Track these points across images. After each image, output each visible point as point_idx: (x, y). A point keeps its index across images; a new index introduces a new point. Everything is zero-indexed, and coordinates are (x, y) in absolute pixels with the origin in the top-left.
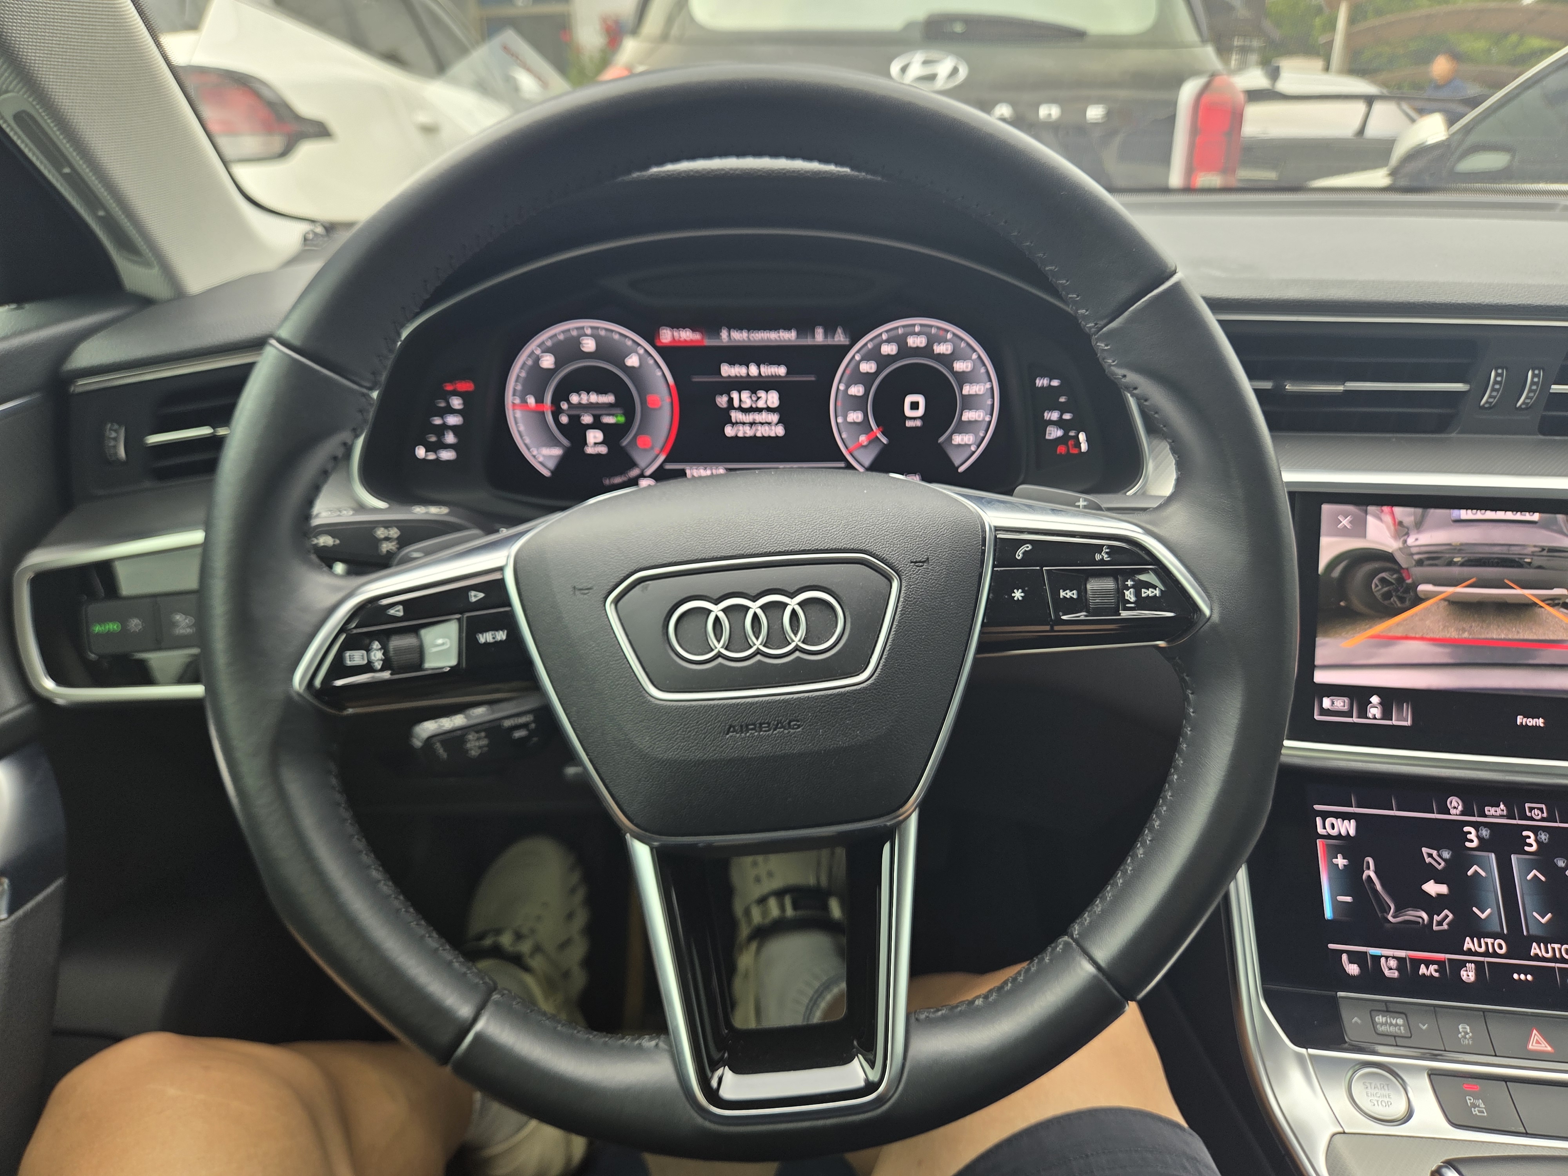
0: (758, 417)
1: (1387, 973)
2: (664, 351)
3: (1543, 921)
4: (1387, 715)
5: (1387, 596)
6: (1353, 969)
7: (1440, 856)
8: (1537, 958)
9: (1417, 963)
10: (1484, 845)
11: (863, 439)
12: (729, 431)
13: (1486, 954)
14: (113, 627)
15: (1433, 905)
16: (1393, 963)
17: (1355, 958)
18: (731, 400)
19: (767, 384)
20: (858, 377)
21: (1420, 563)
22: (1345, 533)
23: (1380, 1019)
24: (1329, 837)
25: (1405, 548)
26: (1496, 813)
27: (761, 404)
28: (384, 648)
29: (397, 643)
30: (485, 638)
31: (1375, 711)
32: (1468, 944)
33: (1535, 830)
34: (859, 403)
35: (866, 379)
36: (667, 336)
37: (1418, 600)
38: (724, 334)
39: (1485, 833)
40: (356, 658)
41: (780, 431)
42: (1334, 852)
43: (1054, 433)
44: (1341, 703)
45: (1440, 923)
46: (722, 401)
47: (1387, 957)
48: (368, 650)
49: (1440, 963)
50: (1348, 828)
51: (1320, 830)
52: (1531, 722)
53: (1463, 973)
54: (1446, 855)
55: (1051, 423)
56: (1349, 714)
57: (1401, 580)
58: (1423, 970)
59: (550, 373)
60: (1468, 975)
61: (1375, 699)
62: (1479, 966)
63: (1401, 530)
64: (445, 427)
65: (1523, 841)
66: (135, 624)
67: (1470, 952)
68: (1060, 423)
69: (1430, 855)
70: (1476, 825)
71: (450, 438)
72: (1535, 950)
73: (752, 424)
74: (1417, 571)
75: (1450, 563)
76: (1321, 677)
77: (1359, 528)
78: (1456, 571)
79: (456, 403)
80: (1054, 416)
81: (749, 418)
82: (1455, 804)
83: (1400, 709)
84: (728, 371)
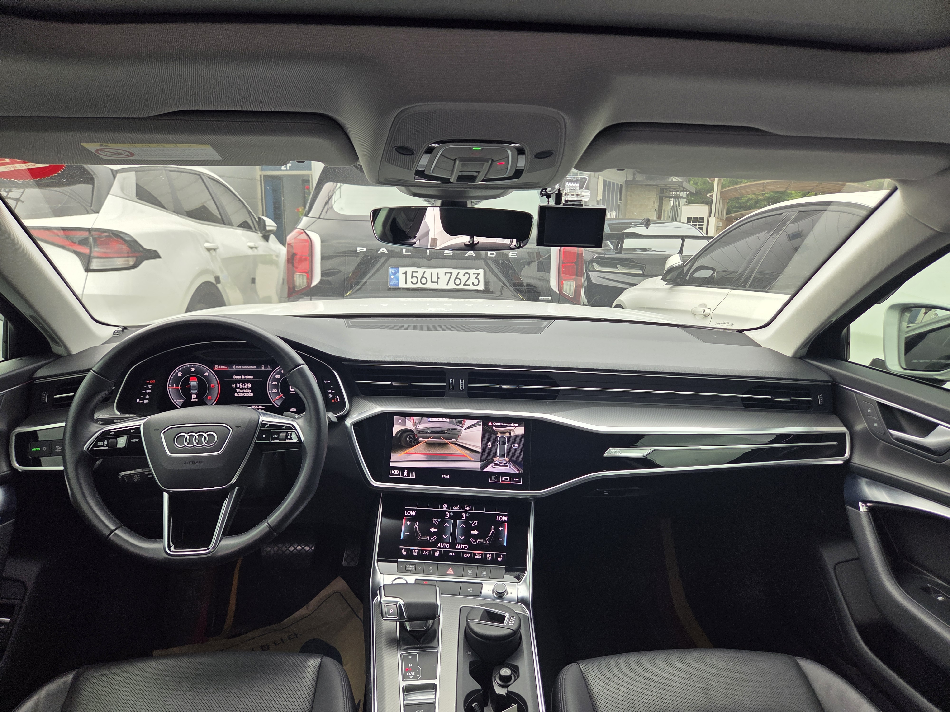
0: (245, 391)
1: (414, 554)
2: (216, 372)
3: (462, 538)
4: (409, 475)
5: (411, 441)
6: (405, 553)
7: (437, 521)
8: (457, 549)
9: (423, 551)
10: (451, 517)
11: (278, 397)
12: (236, 395)
13: (443, 548)
14: (38, 449)
15: (432, 534)
16: (416, 551)
17: (406, 550)
18: (236, 386)
19: (248, 381)
20: (275, 380)
21: (419, 433)
22: (400, 424)
23: (408, 566)
24: (407, 516)
25: (416, 429)
26: (456, 508)
27: (246, 387)
28: (108, 442)
29: (111, 440)
30: (134, 440)
31: (406, 474)
32: (439, 545)
33: (466, 513)
34: (275, 387)
35: (277, 380)
36: (217, 367)
37: (419, 443)
38: (234, 367)
39: (452, 514)
40: (100, 443)
41: (252, 395)
42: (407, 520)
43: (331, 396)
44: (396, 472)
45: (432, 540)
46: (234, 386)
47: (415, 550)
48: (104, 442)
49: (430, 551)
50: (414, 513)
51: (405, 514)
52: (446, 476)
53: (436, 553)
54: (439, 520)
55: (330, 393)
56: (399, 475)
57: (414, 437)
58: (424, 553)
59: (181, 377)
60: (437, 554)
61: (406, 471)
62: (440, 551)
63: (415, 424)
64: (146, 393)
65: (462, 516)
66: (44, 448)
67: (439, 548)
68: (332, 393)
69: (434, 521)
70: (449, 512)
71: (147, 397)
72: (457, 546)
73: (243, 393)
74: (419, 435)
75: (427, 433)
76: (392, 464)
77: (404, 423)
78: (428, 435)
79: (150, 386)
80: (330, 391)
81: (242, 391)
82: (445, 506)
83: (412, 473)
84: (235, 377)
